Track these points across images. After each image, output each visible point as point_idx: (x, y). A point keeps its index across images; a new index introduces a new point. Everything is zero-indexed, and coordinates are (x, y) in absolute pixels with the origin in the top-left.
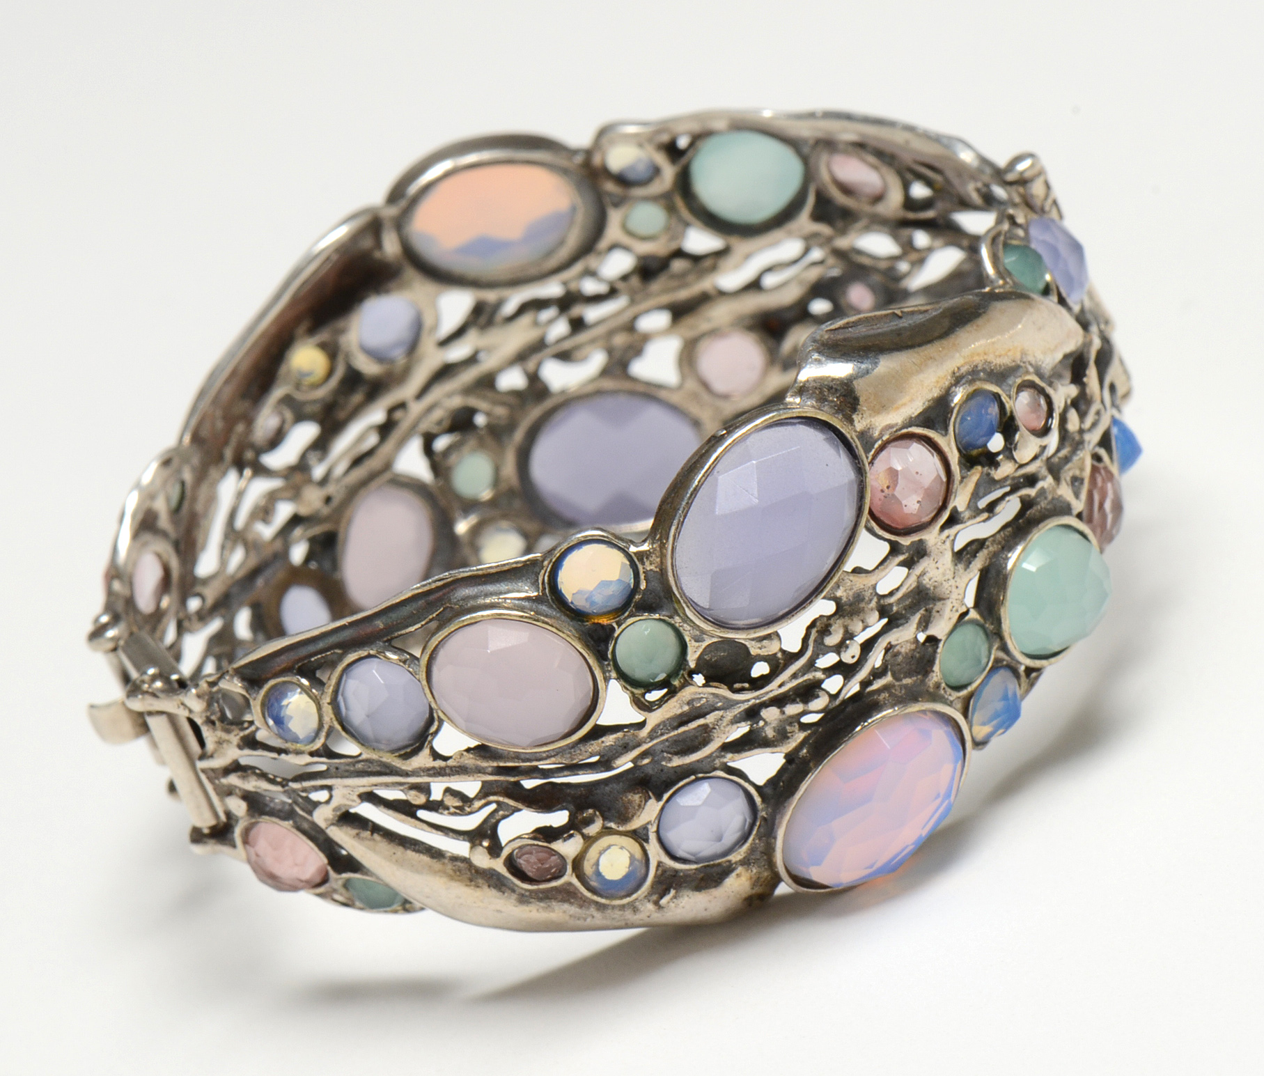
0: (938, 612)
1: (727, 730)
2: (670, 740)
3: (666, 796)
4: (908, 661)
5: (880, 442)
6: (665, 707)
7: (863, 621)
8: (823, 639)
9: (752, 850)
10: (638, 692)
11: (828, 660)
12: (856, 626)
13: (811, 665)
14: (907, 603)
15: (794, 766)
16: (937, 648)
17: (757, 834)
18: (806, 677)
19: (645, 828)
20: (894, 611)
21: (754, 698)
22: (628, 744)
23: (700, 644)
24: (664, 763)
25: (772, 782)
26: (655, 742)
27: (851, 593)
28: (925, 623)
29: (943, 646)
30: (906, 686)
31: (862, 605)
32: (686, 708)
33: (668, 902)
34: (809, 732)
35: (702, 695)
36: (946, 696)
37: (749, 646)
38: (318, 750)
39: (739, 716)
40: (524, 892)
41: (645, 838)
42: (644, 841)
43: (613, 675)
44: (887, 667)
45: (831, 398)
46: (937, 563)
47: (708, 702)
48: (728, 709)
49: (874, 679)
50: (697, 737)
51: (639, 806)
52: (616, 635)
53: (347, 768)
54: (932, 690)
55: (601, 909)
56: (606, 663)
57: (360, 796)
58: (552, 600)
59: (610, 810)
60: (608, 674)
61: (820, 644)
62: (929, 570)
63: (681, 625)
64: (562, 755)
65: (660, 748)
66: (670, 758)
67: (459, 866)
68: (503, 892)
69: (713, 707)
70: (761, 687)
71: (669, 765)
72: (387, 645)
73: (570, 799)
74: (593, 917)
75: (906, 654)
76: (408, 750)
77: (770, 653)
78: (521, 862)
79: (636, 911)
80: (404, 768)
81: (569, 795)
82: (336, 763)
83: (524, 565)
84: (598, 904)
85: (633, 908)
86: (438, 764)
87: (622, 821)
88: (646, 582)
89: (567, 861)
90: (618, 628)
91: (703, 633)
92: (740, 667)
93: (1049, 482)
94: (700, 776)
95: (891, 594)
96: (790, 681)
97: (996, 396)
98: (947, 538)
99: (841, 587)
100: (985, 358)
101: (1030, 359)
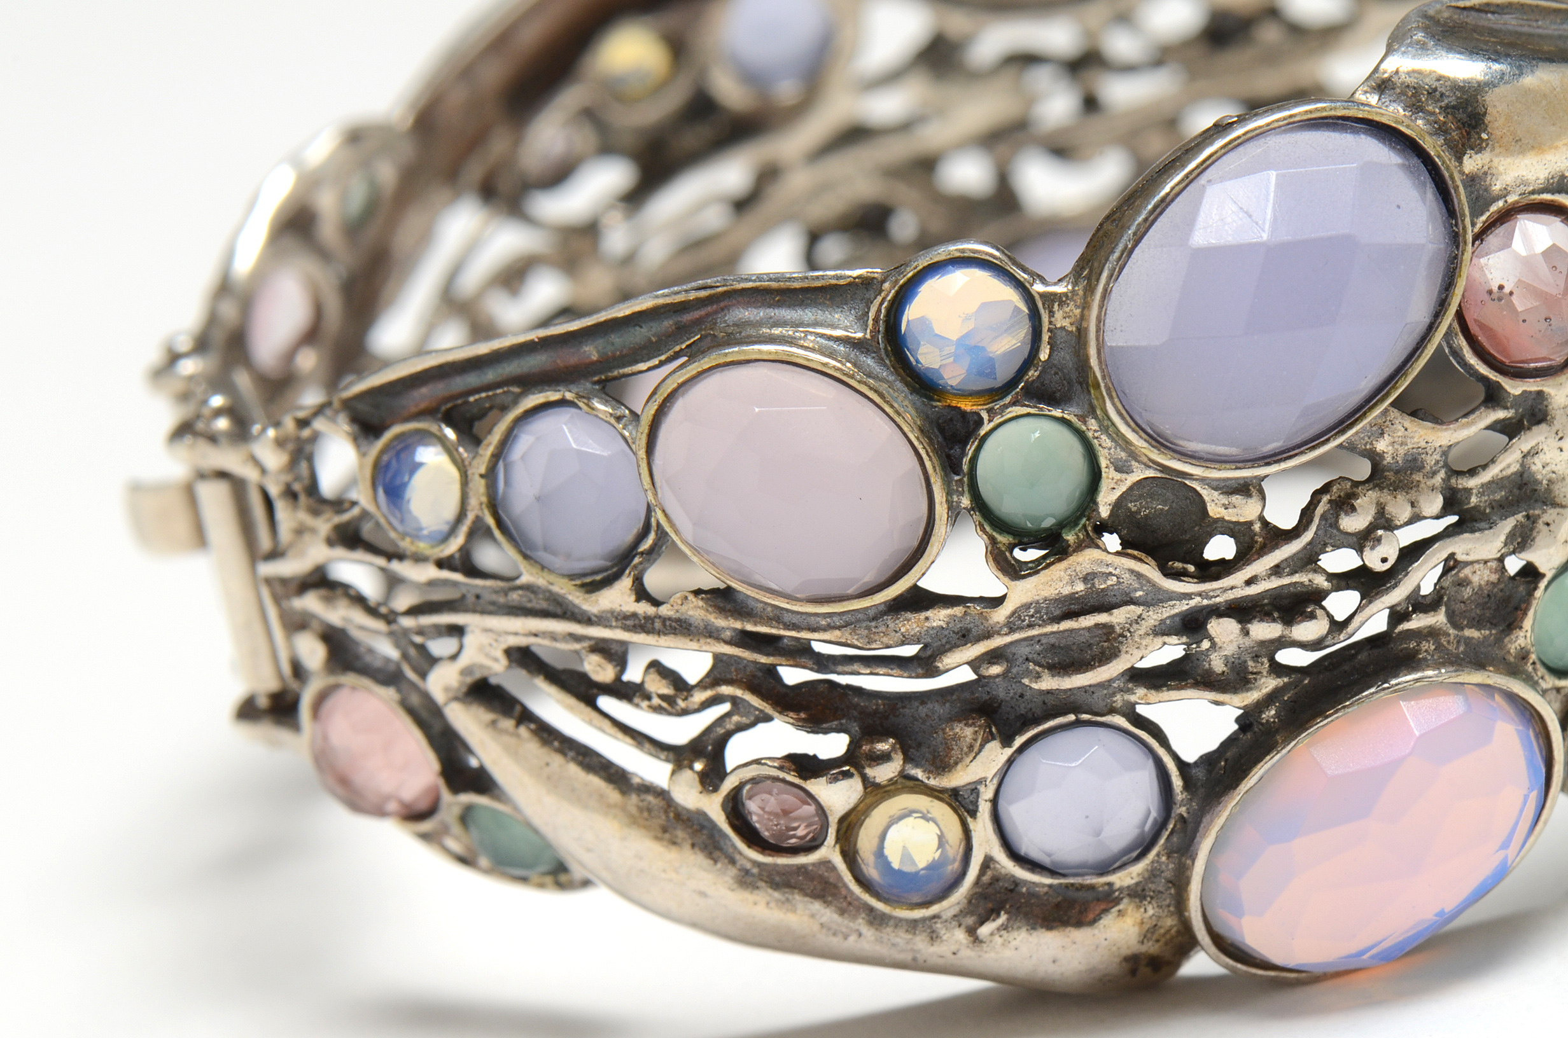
0: (1548, 524)
1: (1144, 642)
2: (1044, 641)
3: (1019, 741)
4: (1481, 601)
5: (1501, 203)
6: (1044, 576)
7: (1413, 505)
8: (1337, 517)
9: (1153, 874)
10: (1003, 539)
11: (1339, 560)
12: (1400, 509)
13: (1309, 560)
14: (1497, 497)
15: (1249, 735)
16: (1535, 588)
17: (1165, 846)
18: (1296, 578)
19: (974, 789)
20: (1472, 505)
21: (1200, 594)
22: (969, 631)
23: (1124, 476)
24: (1026, 681)
25: (1208, 760)
26: (1016, 636)
27: (1402, 451)
28: (1521, 540)
29: (1547, 587)
30: (1468, 641)
31: (1417, 477)
32: (1080, 587)
33: (992, 934)
34: (1286, 680)
35: (1111, 569)
36: (1536, 678)
37: (1206, 498)
38: (451, 557)
39: (1168, 622)
40: (748, 866)
41: (971, 807)
42: (968, 812)
43: (966, 502)
44: (1441, 598)
45: (1430, 108)
46: (1561, 439)
47: (1119, 583)
48: (1153, 605)
49: (1414, 611)
50: (1090, 646)
51: (971, 747)
52: (982, 432)
53: (494, 597)
54: (1512, 659)
55: (877, 920)
56: (957, 478)
57: (509, 652)
58: (886, 349)
59: (919, 745)
60: (955, 499)
61: (1331, 526)
62: (1546, 448)
63: (1096, 435)
64: (854, 630)
65: (1024, 650)
66: (1038, 673)
67: (650, 803)
68: (716, 861)
69: (1127, 594)
70: (1217, 578)
71: (1035, 686)
72: (597, 387)
73: (855, 713)
74: (860, 935)
75: (1480, 585)
76: (598, 577)
77: (1242, 520)
78: (752, 806)
79: (934, 937)
80: (586, 607)
81: (856, 706)
82: (477, 586)
83: (849, 284)
84: (871, 910)
85: (929, 928)
86: (644, 608)
87: (937, 768)
88: (1051, 349)
89: (830, 819)
90: (990, 421)
91: (1133, 455)
92: (1188, 537)
94: (1085, 717)
95: (1473, 473)
96: (1270, 576)
99: (1385, 437)
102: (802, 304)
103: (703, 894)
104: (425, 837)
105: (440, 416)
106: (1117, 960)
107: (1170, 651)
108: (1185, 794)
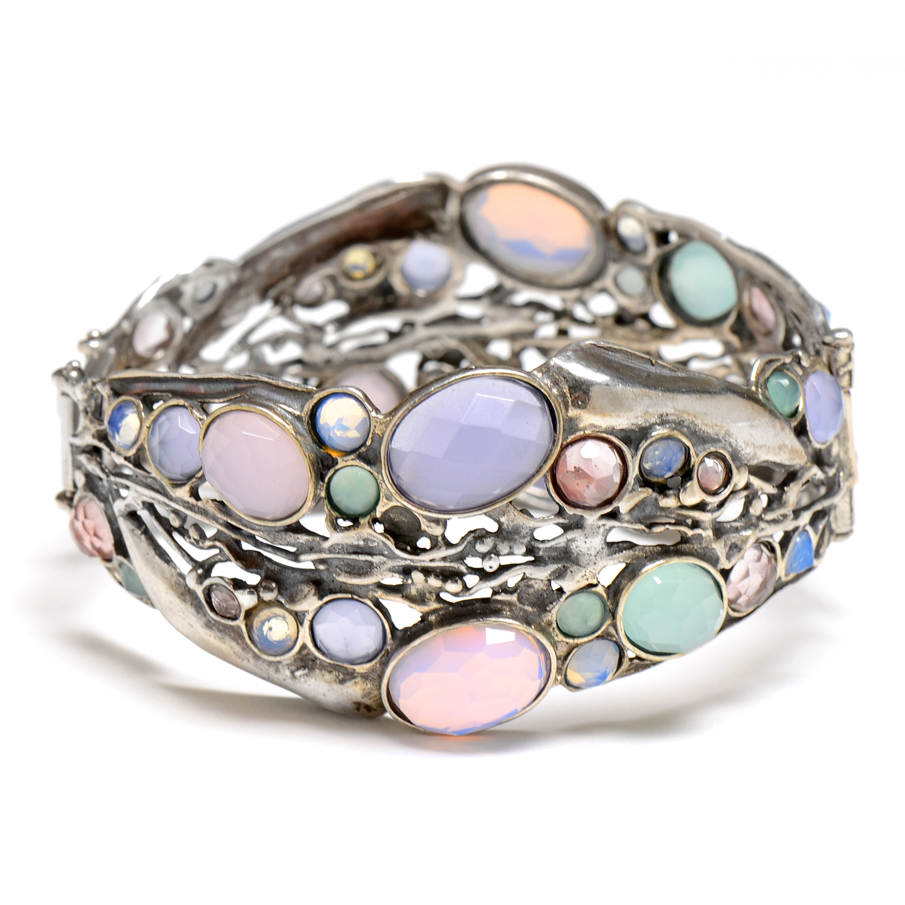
0: (572, 572)
1: (384, 573)
2: (345, 561)
3: (326, 599)
4: (537, 596)
5: (582, 433)
6: (346, 534)
7: (510, 548)
8: (475, 543)
9: (373, 670)
10: (335, 514)
11: (474, 562)
12: (504, 548)
13: (461, 558)
14: (553, 555)
15: (422, 624)
16: (561, 597)
17: (379, 661)
18: (452, 564)
19: (304, 613)
20: (540, 555)
21: (410, 560)
22: (313, 548)
23: (388, 502)
24: (334, 575)
25: (406, 630)
26: (332, 556)
27: (511, 524)
28: (559, 575)
29: (566, 599)
30: (525, 611)
31: (516, 537)
32: (362, 543)
33: (301, 676)
34: (442, 606)
35: (376, 540)
36: (553, 635)
37: (421, 522)
38: (130, 457)
39: (396, 568)
40: (211, 619)
41: (302, 621)
42: (300, 622)
43: (323, 494)
44: (517, 590)
45: (561, 384)
46: (587, 538)
47: (378, 546)
48: (391, 559)
49: (502, 592)
50: (362, 568)
51: (305, 596)
52: (336, 467)
53: (142, 479)
54: (543, 624)
55: (257, 658)
56: (321, 483)
57: (144, 503)
58: (308, 422)
59: (286, 589)
60: (318, 491)
61: (472, 547)
62: (579, 540)
63: (380, 482)
64: (269, 534)
65: (336, 563)
67: (180, 581)
68: (198, 613)
69: (380, 551)
70: (418, 554)
71: (337, 578)
72: (198, 404)
73: (265, 568)
74: (249, 661)
75: (538, 590)
76: (179, 483)
77: (435, 534)
78: (214, 594)
79: (277, 671)
80: (171, 493)
81: (265, 565)
82: (139, 473)
83: (303, 391)
84: (254, 653)
85: (276, 665)
86: (192, 501)
87: (291, 601)
88: (372, 441)
89: (242, 609)
90: (342, 464)
92: (411, 535)
93: (708, 534)
94: (356, 597)
95: (543, 542)
96: (440, 561)
97: (687, 448)
98: (604, 525)
99: (506, 516)
100: (694, 419)
101: (732, 441)
102: (282, 394)
103: (191, 625)
104: (109, 569)
105: (141, 397)
106: (351, 702)
107: (395, 580)
108: (391, 641)
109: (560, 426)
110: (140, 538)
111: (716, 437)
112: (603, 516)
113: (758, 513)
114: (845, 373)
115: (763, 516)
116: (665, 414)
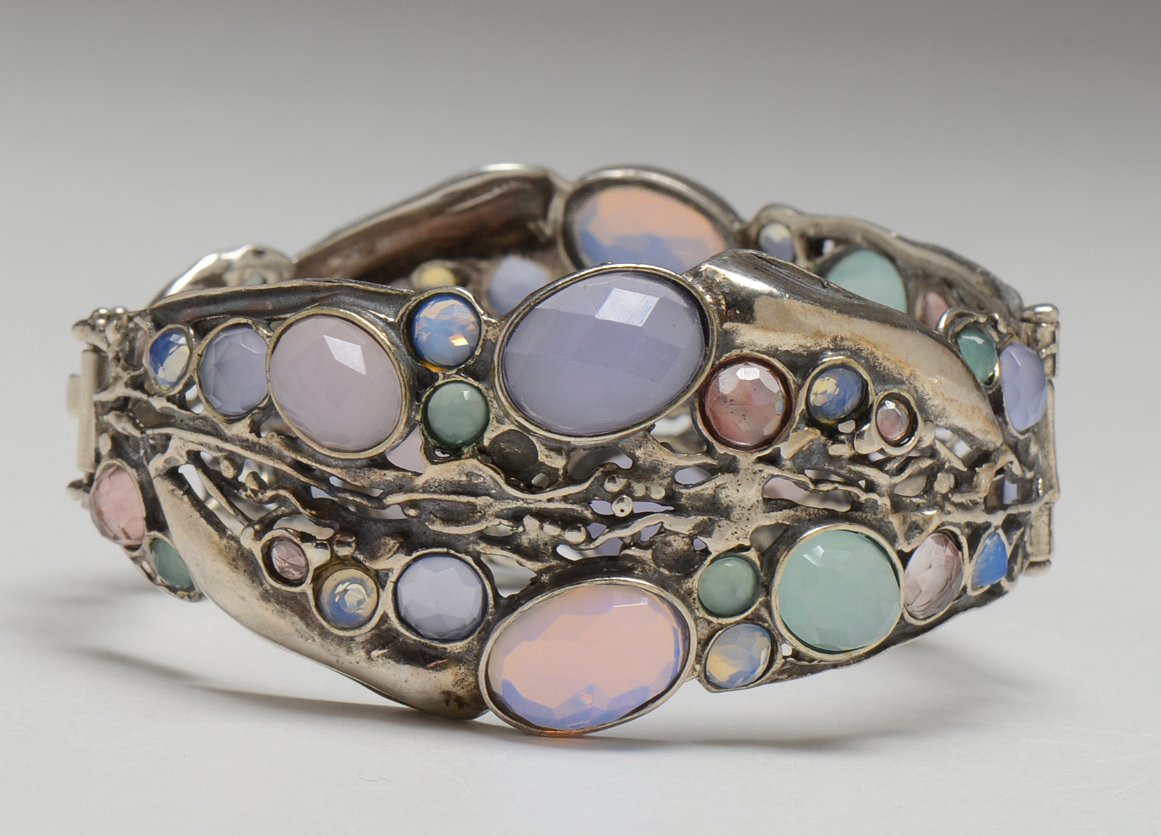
0: (720, 527)
1: (490, 519)
2: (441, 503)
3: (415, 555)
4: (676, 557)
5: (738, 351)
6: (446, 465)
7: (647, 489)
8: (604, 481)
9: (469, 650)
10: (432, 442)
11: (601, 507)
12: (639, 490)
13: (585, 499)
14: (698, 504)
15: (533, 587)
16: (705, 559)
17: (478, 635)
19: (387, 573)
20: (681, 503)
21: (522, 500)
22: (403, 486)
23: (500, 425)
24: (427, 524)
26: (426, 496)
27: (649, 459)
28: (705, 530)
29: (712, 561)
30: (661, 574)
31: (655, 476)
32: (464, 478)
33: (378, 657)
34: (557, 563)
35: (481, 473)
36: (694, 607)
37: (538, 449)
38: (174, 396)
39: (505, 511)
40: (268, 588)
41: (383, 584)
42: (381, 585)
43: (418, 417)
44: (652, 545)
45: (715, 291)
46: (739, 485)
47: (484, 482)
48: (499, 500)
49: (633, 546)
50: (463, 514)
51: (390, 550)
52: (437, 384)
53: (188, 422)
54: (682, 592)
55: (324, 634)
56: (417, 403)
57: (189, 453)
58: (403, 330)
59: (367, 544)
60: (413, 413)
61: (600, 486)
62: (729, 487)
63: (492, 399)
64: (348, 471)
65: (431, 507)
66: (434, 520)
67: (231, 545)
68: (253, 582)
69: (488, 490)
70: (533, 493)
71: (430, 527)
72: (265, 322)
73: (340, 520)
74: (314, 640)
75: (677, 549)
76: (236, 418)
77: (553, 466)
78: (275, 554)
79: (349, 651)
80: (226, 431)
81: (341, 516)
82: (182, 414)
83: (397, 295)
84: (322, 628)
85: (347, 643)
86: (253, 437)
87: (371, 557)
88: (482, 350)
89: (310, 567)
90: (443, 379)
91: (507, 415)
92: (526, 470)
93: (885, 502)
94: (452, 552)
95: (686, 486)
96: (561, 500)
97: (865, 383)
98: (761, 471)
99: (642, 448)
100: (874, 349)
101: (918, 384)
102: (372, 300)
103: (243, 599)
104: (134, 559)
105: (191, 324)
106: (439, 691)
107: (505, 527)
108: (493, 610)
109: (714, 338)
110: (182, 499)
111: (899, 376)
112: (760, 460)
113: (944, 491)
114: (1047, 357)
115: (950, 496)
116: (839, 337)
